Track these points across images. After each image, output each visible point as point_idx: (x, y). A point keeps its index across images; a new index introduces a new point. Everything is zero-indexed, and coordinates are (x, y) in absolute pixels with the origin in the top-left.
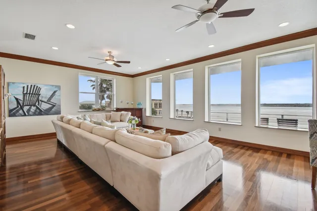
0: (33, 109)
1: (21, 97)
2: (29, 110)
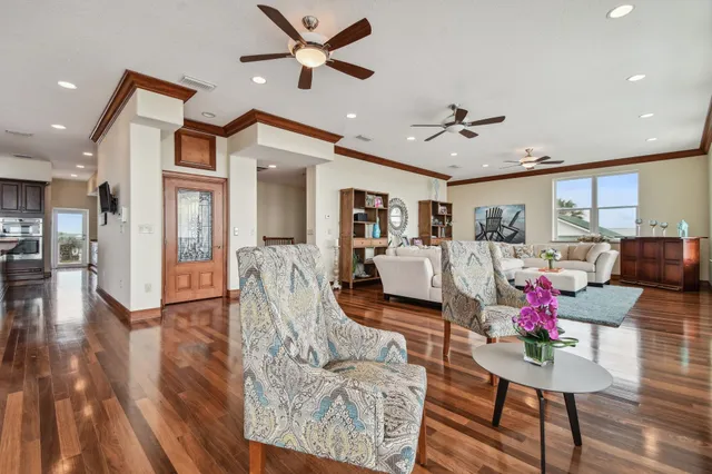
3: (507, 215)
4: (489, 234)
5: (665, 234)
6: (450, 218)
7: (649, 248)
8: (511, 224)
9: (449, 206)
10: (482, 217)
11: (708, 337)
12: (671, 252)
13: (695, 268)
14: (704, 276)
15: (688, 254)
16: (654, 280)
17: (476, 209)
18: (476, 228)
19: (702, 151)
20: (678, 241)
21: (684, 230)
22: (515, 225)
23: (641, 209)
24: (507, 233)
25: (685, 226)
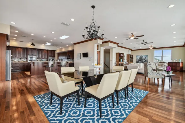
0: (141, 61)
1: (139, 59)
2: (140, 62)
3: (144, 57)
4: (140, 61)
5: (176, 61)
6: (132, 58)
7: (174, 64)
8: (145, 59)
9: (132, 55)
10: (138, 58)
11: (184, 80)
12: (178, 65)
13: (182, 68)
14: (184, 69)
15: (181, 65)
16: (174, 70)
17: (137, 56)
18: (137, 60)
19: (184, 46)
20: (179, 63)
21: (180, 61)
22: (146, 59)
23: (172, 57)
24: (144, 61)
25: (180, 60)
